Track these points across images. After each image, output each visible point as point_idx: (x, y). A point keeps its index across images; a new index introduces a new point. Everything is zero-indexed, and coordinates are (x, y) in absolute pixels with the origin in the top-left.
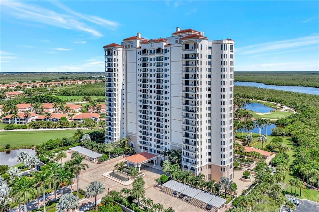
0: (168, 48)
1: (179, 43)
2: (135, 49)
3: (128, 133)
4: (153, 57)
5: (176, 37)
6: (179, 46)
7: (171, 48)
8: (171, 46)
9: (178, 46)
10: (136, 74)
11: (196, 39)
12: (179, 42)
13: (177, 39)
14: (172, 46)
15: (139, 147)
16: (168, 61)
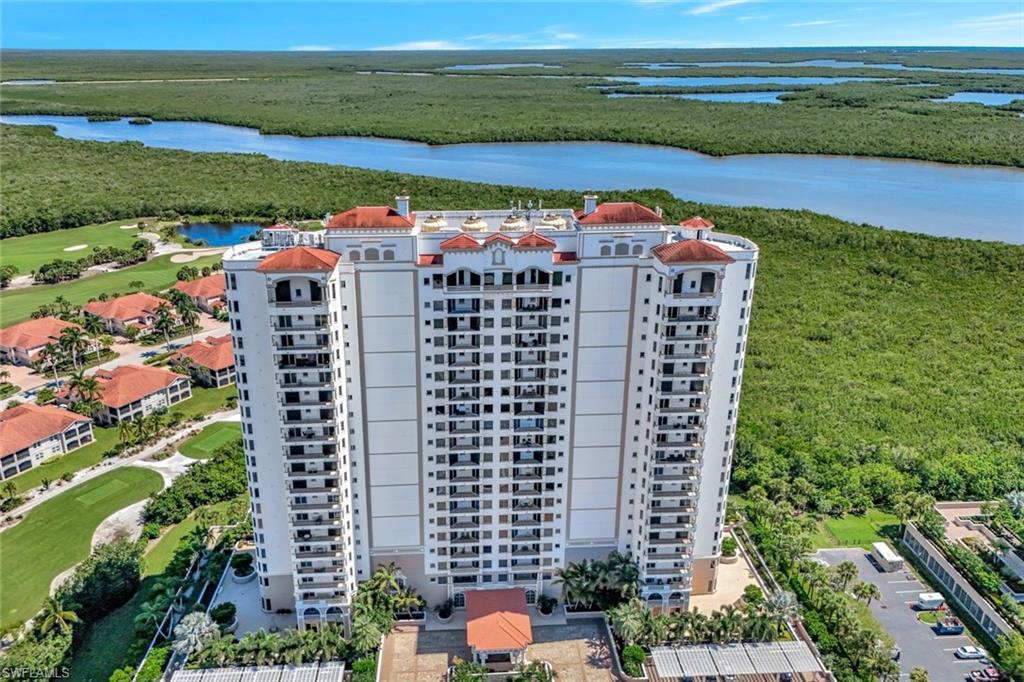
0: (568, 269)
1: (613, 254)
2: (411, 266)
3: (377, 552)
4: (498, 298)
5: (602, 237)
6: (614, 266)
7: (580, 270)
8: (581, 265)
9: (612, 264)
10: (414, 358)
11: (722, 266)
12: (616, 253)
13: (607, 244)
14: (584, 263)
15: (433, 580)
16: (565, 311)
